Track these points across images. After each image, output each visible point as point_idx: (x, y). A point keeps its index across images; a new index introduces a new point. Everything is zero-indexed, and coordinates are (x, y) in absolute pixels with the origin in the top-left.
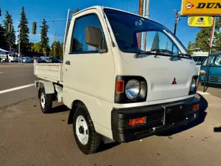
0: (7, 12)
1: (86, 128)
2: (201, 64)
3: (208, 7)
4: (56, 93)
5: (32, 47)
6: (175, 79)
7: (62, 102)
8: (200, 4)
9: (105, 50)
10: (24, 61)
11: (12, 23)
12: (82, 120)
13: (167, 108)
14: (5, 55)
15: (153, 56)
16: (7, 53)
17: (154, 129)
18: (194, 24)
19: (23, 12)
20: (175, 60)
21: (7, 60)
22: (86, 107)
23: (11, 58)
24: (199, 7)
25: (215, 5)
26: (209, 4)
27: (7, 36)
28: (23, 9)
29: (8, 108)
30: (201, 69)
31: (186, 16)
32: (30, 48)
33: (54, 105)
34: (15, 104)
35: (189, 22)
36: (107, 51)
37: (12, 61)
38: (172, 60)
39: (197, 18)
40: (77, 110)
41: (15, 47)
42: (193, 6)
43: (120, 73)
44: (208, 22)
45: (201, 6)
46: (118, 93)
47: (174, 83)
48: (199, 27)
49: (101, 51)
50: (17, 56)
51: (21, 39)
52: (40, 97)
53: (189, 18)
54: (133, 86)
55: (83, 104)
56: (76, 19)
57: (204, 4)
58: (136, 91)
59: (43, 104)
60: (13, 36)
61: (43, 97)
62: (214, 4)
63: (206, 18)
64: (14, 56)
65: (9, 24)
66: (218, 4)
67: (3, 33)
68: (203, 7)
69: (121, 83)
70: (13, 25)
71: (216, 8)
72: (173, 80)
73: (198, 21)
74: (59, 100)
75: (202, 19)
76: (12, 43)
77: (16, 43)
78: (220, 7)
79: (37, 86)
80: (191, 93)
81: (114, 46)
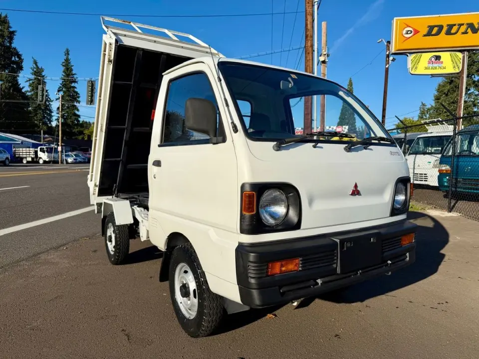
0: (36, 63)
1: (192, 286)
2: (441, 152)
3: (448, 33)
4: (136, 222)
5: (86, 132)
6: (356, 186)
7: (148, 241)
8: (431, 28)
9: (220, 138)
10: (70, 160)
11: (44, 83)
12: (186, 272)
13: (342, 241)
14: (32, 150)
15: (311, 145)
16: (35, 146)
17: (319, 281)
18: (421, 70)
19: (67, 60)
20: (357, 150)
21: (35, 161)
22: (191, 247)
23: (44, 156)
24: (429, 34)
25: (463, 29)
26: (451, 27)
27: (35, 110)
28: (67, 53)
29: (43, 257)
30: (441, 163)
31: (403, 53)
32: (81, 133)
33: (134, 247)
34: (56, 248)
35: (410, 65)
36: (224, 140)
37: (45, 162)
38: (348, 150)
39: (426, 57)
40: (175, 252)
41: (51, 131)
42: (416, 32)
43: (248, 178)
44: (450, 64)
45: (435, 31)
46: (247, 214)
47: (356, 192)
48: (433, 76)
49: (214, 140)
50: (56, 151)
51: (63, 116)
52: (104, 232)
53: (411, 57)
54: (275, 202)
55: (186, 240)
56: (171, 81)
57: (441, 28)
58: (280, 210)
59: (111, 246)
60: (47, 109)
61: (110, 232)
62: (460, 25)
63: (445, 56)
64: (50, 151)
65: (40, 87)
66: (471, 26)
67: (28, 105)
68: (438, 33)
69: (250, 197)
70: (47, 88)
71: (466, 33)
72: (353, 188)
73: (430, 62)
74: (143, 237)
75: (438, 58)
76: (45, 124)
77: (54, 124)
78: (475, 31)
79: (99, 211)
80: (394, 212)
81: (236, 130)
